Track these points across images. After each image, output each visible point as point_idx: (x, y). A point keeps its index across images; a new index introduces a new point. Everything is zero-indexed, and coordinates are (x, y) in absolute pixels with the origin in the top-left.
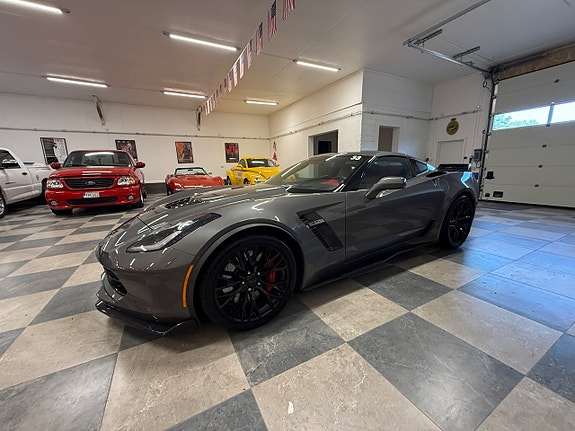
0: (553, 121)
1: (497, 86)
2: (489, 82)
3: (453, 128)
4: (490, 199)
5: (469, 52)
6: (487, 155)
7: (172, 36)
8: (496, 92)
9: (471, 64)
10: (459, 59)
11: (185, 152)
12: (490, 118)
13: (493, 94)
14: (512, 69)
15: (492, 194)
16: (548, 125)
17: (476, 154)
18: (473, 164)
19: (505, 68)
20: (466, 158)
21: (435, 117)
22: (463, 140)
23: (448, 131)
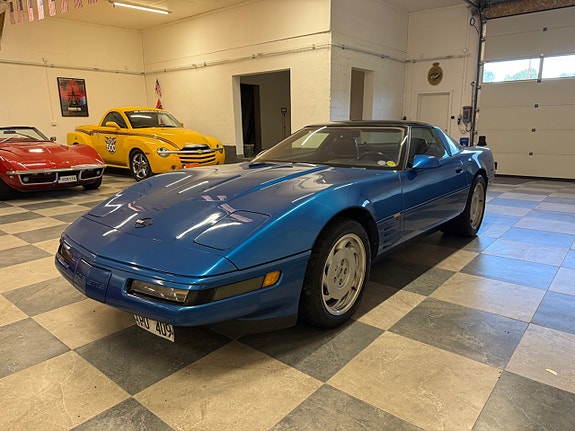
0: (544, 77)
1: (485, 26)
2: (477, 18)
3: (435, 76)
6: (477, 114)
8: (484, 34)
12: (479, 66)
13: (481, 36)
14: (500, 7)
16: (539, 81)
17: (465, 113)
18: (463, 127)
19: (494, 4)
20: (453, 117)
21: (411, 59)
22: (448, 94)
23: (429, 79)
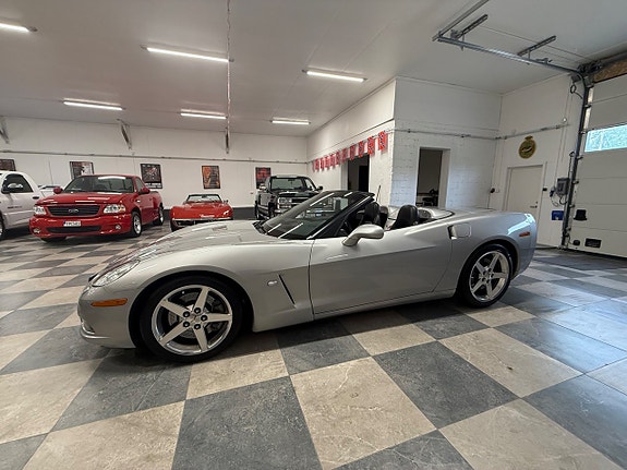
1: (591, 91)
3: (528, 149)
4: (579, 248)
5: (540, 44)
6: (576, 187)
7: (149, 49)
8: (590, 100)
9: (545, 62)
10: (526, 56)
11: (212, 178)
12: (580, 135)
13: (586, 102)
14: (615, 66)
15: (583, 243)
17: (559, 185)
18: (556, 198)
19: (604, 66)
20: (545, 190)
21: (503, 135)
22: (542, 166)
23: (520, 153)
